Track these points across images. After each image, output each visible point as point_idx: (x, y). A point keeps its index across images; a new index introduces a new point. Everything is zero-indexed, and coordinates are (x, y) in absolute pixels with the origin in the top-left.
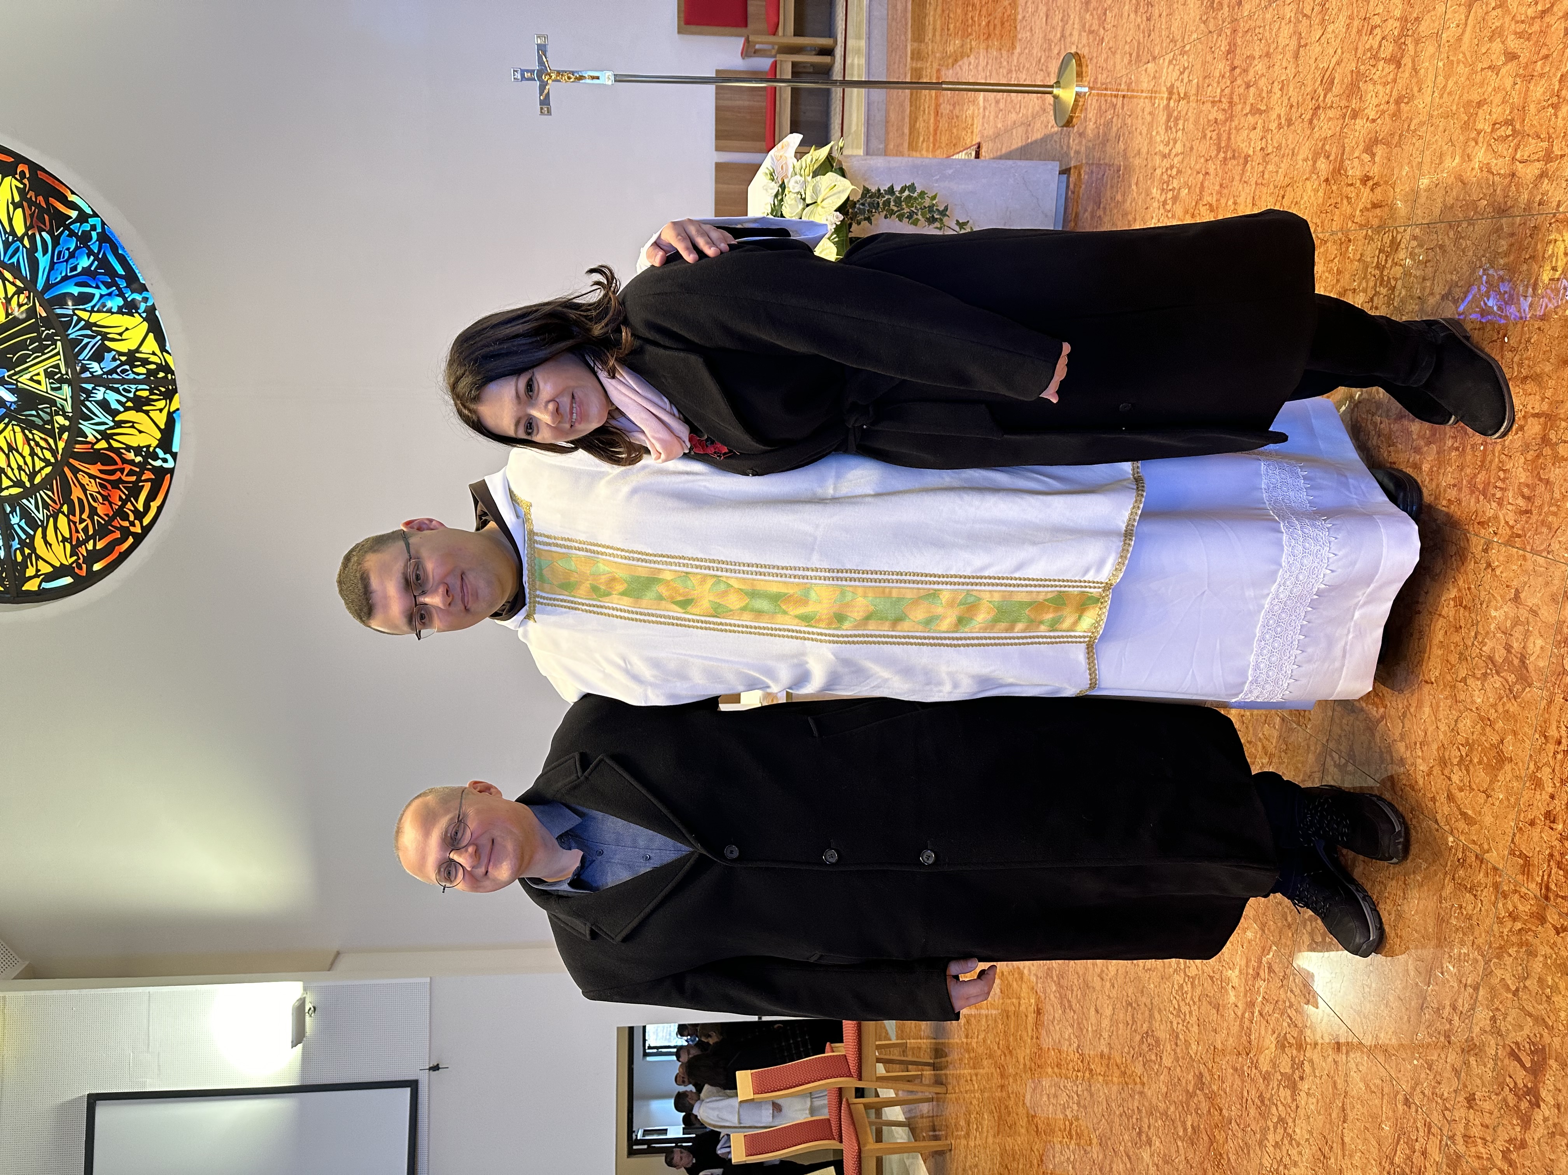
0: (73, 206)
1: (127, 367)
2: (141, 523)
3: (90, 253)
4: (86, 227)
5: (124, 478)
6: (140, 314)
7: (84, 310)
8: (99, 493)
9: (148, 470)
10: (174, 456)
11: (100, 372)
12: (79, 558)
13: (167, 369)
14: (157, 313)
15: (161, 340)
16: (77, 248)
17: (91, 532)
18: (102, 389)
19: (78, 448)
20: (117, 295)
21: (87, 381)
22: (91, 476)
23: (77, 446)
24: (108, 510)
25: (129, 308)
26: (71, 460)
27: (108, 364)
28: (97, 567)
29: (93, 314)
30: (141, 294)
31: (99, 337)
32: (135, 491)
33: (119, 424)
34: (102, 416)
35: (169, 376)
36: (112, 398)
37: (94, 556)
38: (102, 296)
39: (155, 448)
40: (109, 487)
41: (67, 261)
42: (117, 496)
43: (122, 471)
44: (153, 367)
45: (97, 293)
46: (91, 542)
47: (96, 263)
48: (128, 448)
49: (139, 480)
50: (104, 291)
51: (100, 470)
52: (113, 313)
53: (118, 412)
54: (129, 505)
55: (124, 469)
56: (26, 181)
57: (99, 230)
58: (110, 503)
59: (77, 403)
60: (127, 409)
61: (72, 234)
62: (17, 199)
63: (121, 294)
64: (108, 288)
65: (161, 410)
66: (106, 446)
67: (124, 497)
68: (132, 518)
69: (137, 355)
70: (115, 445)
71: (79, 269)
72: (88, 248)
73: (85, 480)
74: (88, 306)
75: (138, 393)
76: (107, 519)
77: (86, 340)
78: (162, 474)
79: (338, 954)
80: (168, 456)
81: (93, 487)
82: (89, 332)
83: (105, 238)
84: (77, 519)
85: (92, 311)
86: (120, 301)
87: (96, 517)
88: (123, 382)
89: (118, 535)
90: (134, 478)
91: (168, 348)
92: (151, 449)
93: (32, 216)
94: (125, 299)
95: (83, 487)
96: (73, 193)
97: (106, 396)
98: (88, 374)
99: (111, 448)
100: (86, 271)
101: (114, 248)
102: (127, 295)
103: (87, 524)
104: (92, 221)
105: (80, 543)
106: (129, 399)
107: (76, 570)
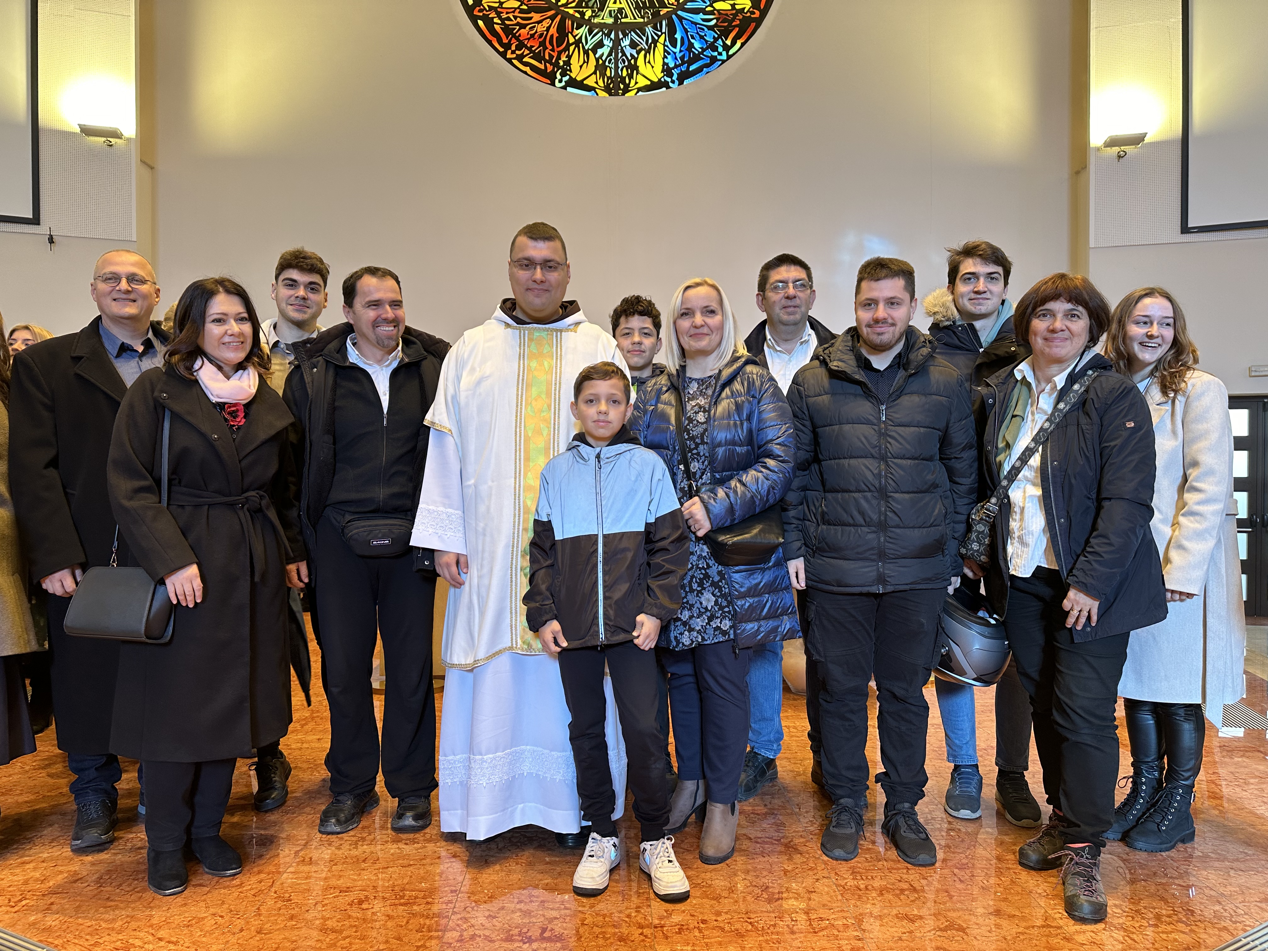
0: (734, 43)
1: (626, 64)
3: (704, 50)
4: (720, 49)
5: (547, 51)
6: (663, 77)
7: (665, 40)
8: (536, 32)
9: (554, 69)
10: (564, 88)
11: (623, 45)
12: (487, 11)
13: (626, 90)
14: (664, 89)
15: (646, 89)
16: (706, 41)
17: (507, 22)
18: (611, 45)
20: (675, 63)
21: (617, 35)
22: (548, 29)
23: (570, 22)
24: (524, 36)
25: (667, 71)
26: (559, 16)
27: (629, 51)
28: (480, 23)
29: (663, 46)
30: (677, 79)
31: (647, 47)
32: (538, 57)
33: (586, 52)
34: (591, 42)
35: (620, 92)
36: (605, 51)
37: (489, 23)
39: (569, 75)
40: (541, 40)
42: (535, 44)
44: (627, 81)
46: (500, 22)
48: (569, 57)
49: (546, 61)
50: (678, 55)
51: (553, 34)
52: (663, 59)
53: (595, 53)
54: (527, 52)
55: (554, 51)
56: (749, 14)
57: (719, 57)
58: (529, 39)
60: (597, 60)
61: (716, 40)
62: (737, 7)
64: (680, 58)
65: (597, 83)
66: (571, 42)
67: (533, 49)
69: (635, 72)
70: (572, 48)
71: (692, 41)
72: (707, 48)
73: (546, 24)
74: (667, 43)
76: (517, 35)
77: (645, 38)
78: (550, 78)
79: (152, 168)
80: (563, 84)
81: (540, 28)
82: (650, 41)
83: (714, 60)
84: (516, 14)
86: (672, 65)
87: (518, 27)
88: (616, 60)
89: (505, 41)
90: (547, 57)
91: (640, 93)
92: (568, 72)
93: (727, 15)
94: (673, 68)
95: (539, 22)
97: (606, 47)
98: (621, 36)
99: (569, 45)
101: (707, 66)
102: (676, 70)
103: (513, 21)
104: (724, 53)
105: (499, 15)
106: (604, 62)
107: (478, 8)
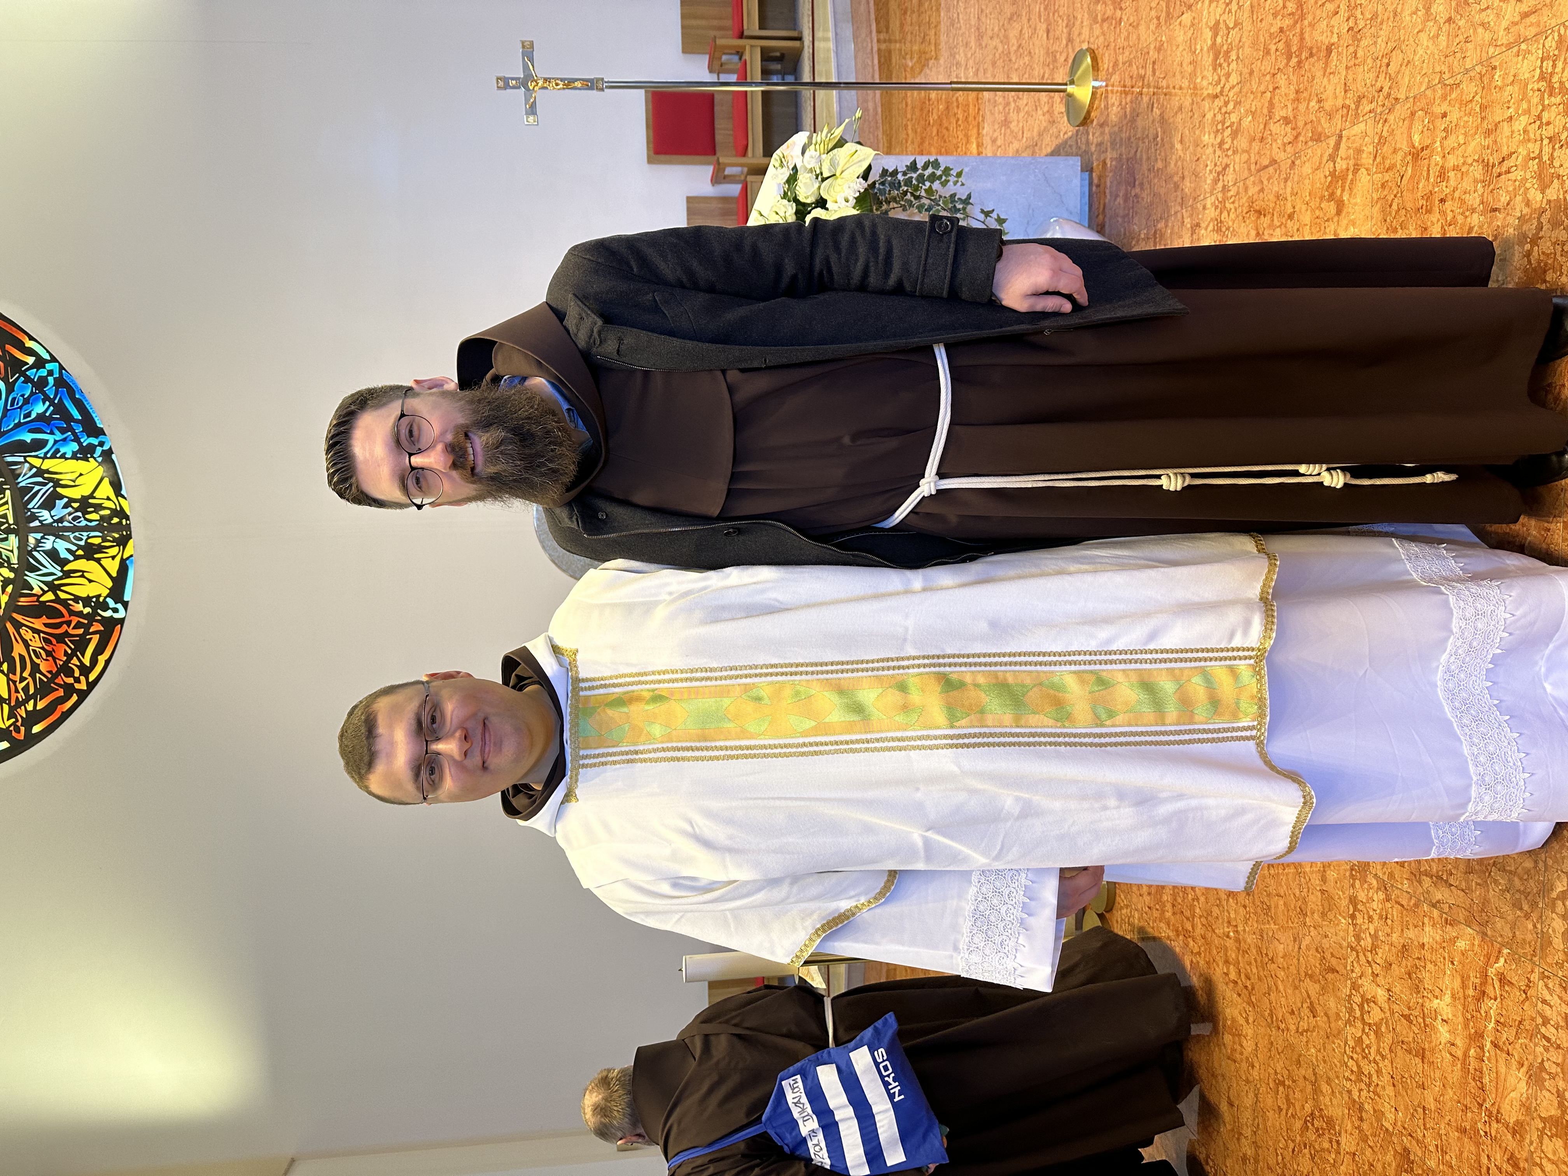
0: (30, 352)
1: (79, 514)
2: (87, 679)
3: (46, 398)
4: (43, 373)
5: (71, 631)
6: (95, 459)
7: (36, 457)
8: (42, 648)
9: (97, 621)
10: (125, 605)
11: (50, 520)
12: (17, 721)
13: (121, 513)
14: (114, 456)
15: (117, 486)
16: (32, 394)
17: (32, 691)
18: (52, 538)
19: (23, 601)
20: (72, 441)
21: (36, 530)
22: (35, 631)
23: (22, 599)
24: (51, 666)
25: (85, 453)
26: (15, 615)
27: (59, 511)
28: (36, 729)
29: (46, 460)
30: (97, 437)
31: (51, 484)
32: (81, 645)
33: (67, 574)
34: (50, 567)
35: (124, 522)
36: (62, 547)
37: (34, 717)
38: (56, 442)
39: (105, 598)
40: (54, 641)
41: (21, 408)
42: (61, 651)
43: (69, 623)
44: (107, 512)
45: (51, 439)
46: (32, 702)
47: (52, 408)
48: (77, 599)
49: (87, 632)
50: (58, 436)
51: (44, 624)
52: (66, 459)
53: (68, 562)
54: (75, 661)
55: (71, 621)
57: (56, 375)
58: (54, 659)
59: (24, 551)
60: (77, 558)
61: (28, 380)
63: (77, 440)
64: (63, 433)
65: (113, 558)
66: (53, 597)
67: (69, 652)
68: (77, 674)
69: (91, 501)
70: (63, 596)
71: (33, 415)
72: (44, 393)
73: (28, 635)
74: (41, 453)
75: (89, 541)
76: (50, 676)
77: (37, 488)
78: (112, 625)
79: (293, 1161)
80: (119, 606)
81: (36, 643)
82: (40, 479)
83: (61, 382)
84: (17, 678)
85: (45, 458)
86: (75, 446)
87: (38, 675)
88: (74, 529)
89: (61, 693)
90: (81, 631)
91: (123, 492)
92: (101, 599)
94: (80, 444)
95: (27, 645)
96: (31, 338)
97: (56, 545)
98: (36, 523)
99: (58, 600)
100: (41, 417)
101: (71, 392)
102: (82, 440)
103: (28, 683)
104: (49, 366)
105: (20, 704)
106: (79, 547)
107: (14, 734)
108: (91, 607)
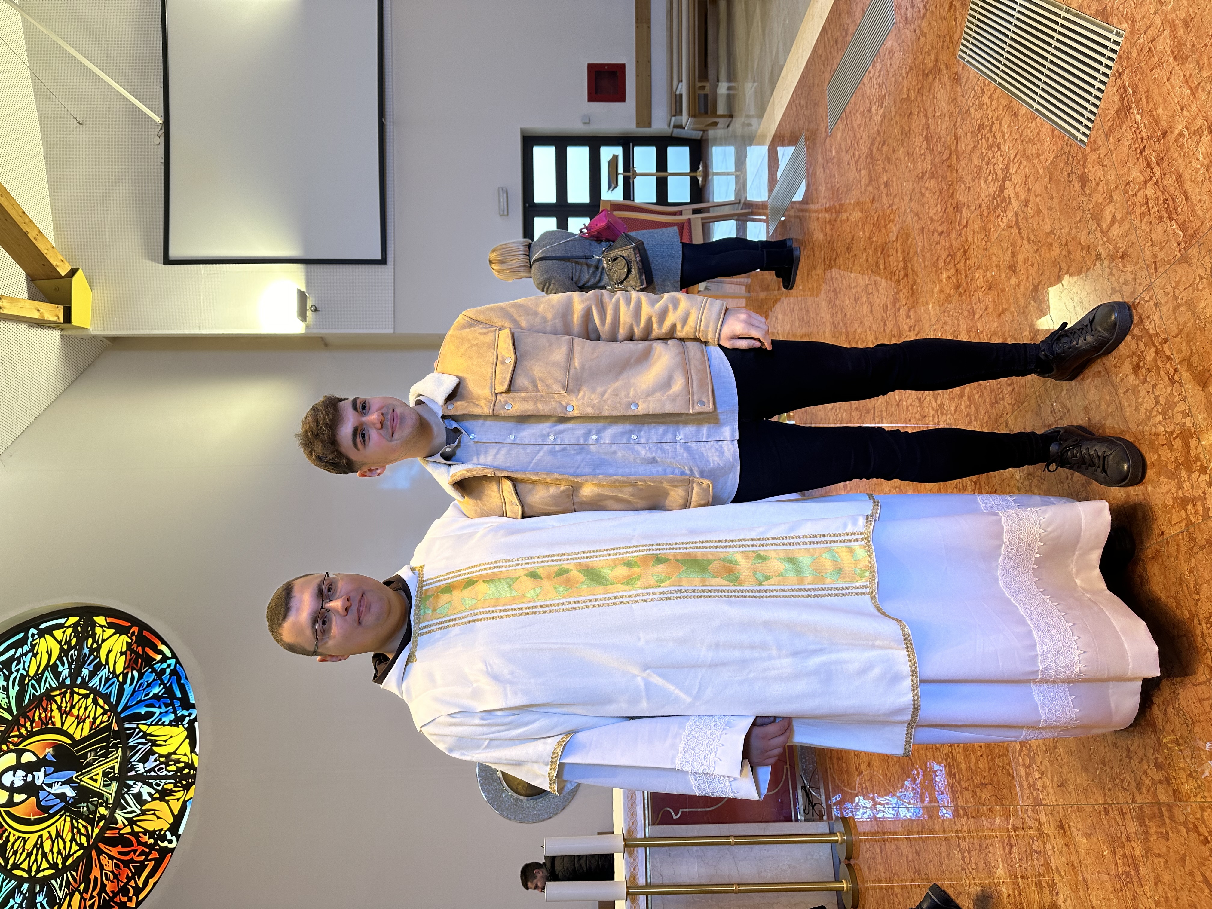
0: (160, 652)
1: (163, 766)
2: (137, 898)
3: (162, 683)
4: (164, 666)
5: (135, 858)
6: (183, 725)
7: (145, 724)
8: (112, 872)
9: (156, 850)
10: (178, 837)
11: (143, 771)
13: (192, 766)
14: (196, 724)
15: (193, 746)
16: (154, 680)
18: (140, 784)
20: (171, 712)
21: (131, 778)
22: (111, 857)
23: (108, 832)
24: (115, 887)
25: (177, 721)
26: (100, 844)
27: (150, 764)
29: (151, 727)
30: (188, 710)
31: (150, 744)
32: (140, 869)
33: (143, 813)
34: (133, 806)
35: (192, 772)
38: (161, 713)
39: (166, 831)
40: (121, 865)
41: (144, 690)
42: (125, 874)
44: (182, 765)
45: (158, 711)
47: (164, 690)
48: (146, 832)
49: (146, 859)
50: (164, 709)
51: (118, 852)
52: (165, 725)
53: (146, 802)
54: (132, 883)
55: (137, 850)
56: (134, 638)
57: (173, 667)
58: (118, 881)
59: (119, 795)
60: (154, 799)
61: (154, 671)
62: (124, 649)
63: (175, 712)
64: (166, 707)
65: (178, 799)
66: (130, 831)
67: (130, 875)
68: (131, 894)
69: (173, 756)
70: (137, 829)
71: (151, 695)
72: (161, 680)
73: (104, 860)
74: (149, 722)
75: (165, 786)
77: (140, 746)
78: (165, 854)
80: (174, 838)
81: (109, 866)
82: (143, 740)
83: (174, 672)
84: (87, 897)
86: (172, 717)
87: (103, 894)
88: (157, 777)
90: (142, 858)
91: (196, 750)
92: (162, 832)
93: (130, 660)
94: (176, 715)
95: (101, 867)
96: (164, 642)
97: (141, 790)
98: (133, 773)
99: (133, 833)
100: (156, 697)
101: (179, 679)
102: (178, 712)
103: (95, 901)
104: (169, 662)
106: (157, 791)
108: (153, 838)
